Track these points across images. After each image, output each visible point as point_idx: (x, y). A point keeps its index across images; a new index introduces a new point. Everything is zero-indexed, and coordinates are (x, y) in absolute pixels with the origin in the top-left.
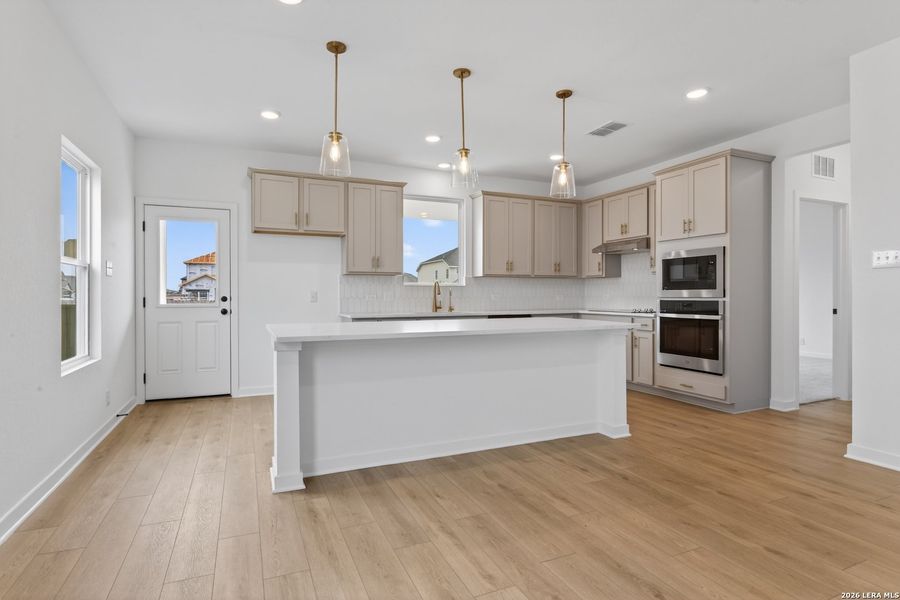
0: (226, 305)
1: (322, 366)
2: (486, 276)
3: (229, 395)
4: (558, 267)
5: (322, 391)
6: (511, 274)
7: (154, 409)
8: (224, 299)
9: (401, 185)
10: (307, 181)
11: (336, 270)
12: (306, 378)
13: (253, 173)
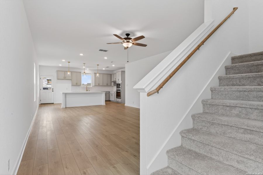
0: (53, 90)
1: (67, 96)
2: (95, 86)
3: (53, 103)
4: (107, 84)
5: (67, 99)
6: (99, 85)
7: (42, 105)
8: (53, 89)
9: (81, 72)
10: (65, 72)
11: (70, 85)
12: (65, 97)
13: (57, 71)
